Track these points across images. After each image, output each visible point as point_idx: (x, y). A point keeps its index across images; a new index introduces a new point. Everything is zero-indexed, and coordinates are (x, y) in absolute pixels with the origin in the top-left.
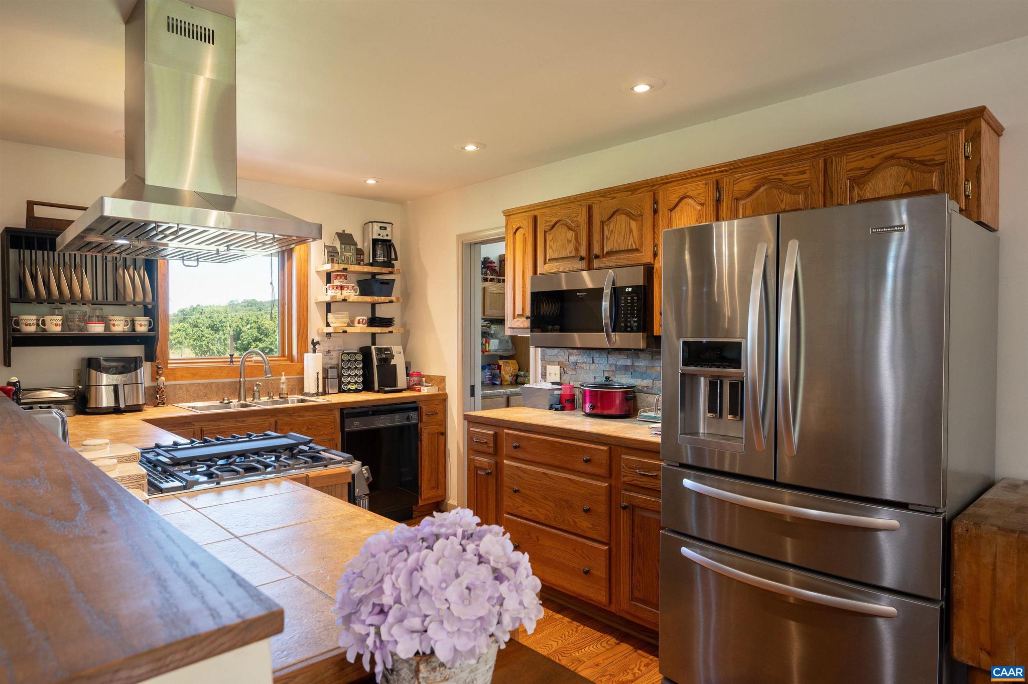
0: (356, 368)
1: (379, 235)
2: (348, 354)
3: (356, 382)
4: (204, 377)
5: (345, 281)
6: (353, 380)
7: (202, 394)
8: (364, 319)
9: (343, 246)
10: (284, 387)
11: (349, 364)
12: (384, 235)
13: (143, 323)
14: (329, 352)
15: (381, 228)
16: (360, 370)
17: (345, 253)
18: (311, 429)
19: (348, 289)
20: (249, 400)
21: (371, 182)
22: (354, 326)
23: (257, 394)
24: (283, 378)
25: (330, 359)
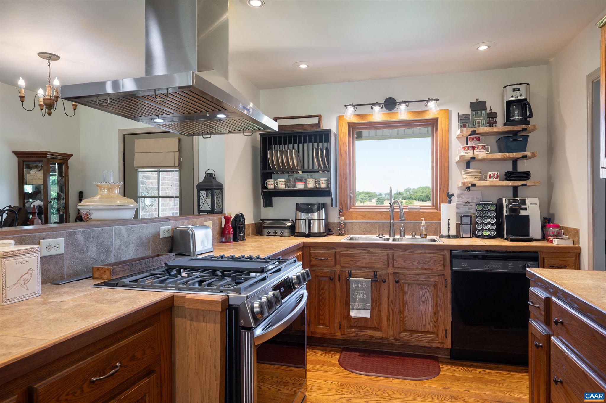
0: (489, 217)
1: (512, 96)
2: (482, 204)
3: (489, 230)
4: (369, 218)
5: (478, 142)
6: (486, 227)
7: (368, 230)
8: (495, 174)
9: (474, 113)
10: (423, 229)
11: (482, 214)
12: (517, 96)
13: (323, 182)
14: (468, 203)
15: (514, 90)
16: (494, 219)
17: (475, 119)
18: (422, 264)
19: (478, 148)
20: (397, 237)
21: (483, 48)
22: (487, 181)
23: (402, 233)
24: (423, 222)
25: (469, 209)
